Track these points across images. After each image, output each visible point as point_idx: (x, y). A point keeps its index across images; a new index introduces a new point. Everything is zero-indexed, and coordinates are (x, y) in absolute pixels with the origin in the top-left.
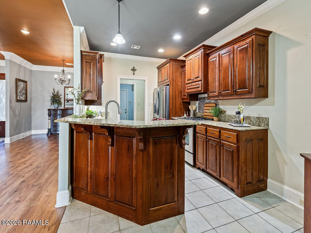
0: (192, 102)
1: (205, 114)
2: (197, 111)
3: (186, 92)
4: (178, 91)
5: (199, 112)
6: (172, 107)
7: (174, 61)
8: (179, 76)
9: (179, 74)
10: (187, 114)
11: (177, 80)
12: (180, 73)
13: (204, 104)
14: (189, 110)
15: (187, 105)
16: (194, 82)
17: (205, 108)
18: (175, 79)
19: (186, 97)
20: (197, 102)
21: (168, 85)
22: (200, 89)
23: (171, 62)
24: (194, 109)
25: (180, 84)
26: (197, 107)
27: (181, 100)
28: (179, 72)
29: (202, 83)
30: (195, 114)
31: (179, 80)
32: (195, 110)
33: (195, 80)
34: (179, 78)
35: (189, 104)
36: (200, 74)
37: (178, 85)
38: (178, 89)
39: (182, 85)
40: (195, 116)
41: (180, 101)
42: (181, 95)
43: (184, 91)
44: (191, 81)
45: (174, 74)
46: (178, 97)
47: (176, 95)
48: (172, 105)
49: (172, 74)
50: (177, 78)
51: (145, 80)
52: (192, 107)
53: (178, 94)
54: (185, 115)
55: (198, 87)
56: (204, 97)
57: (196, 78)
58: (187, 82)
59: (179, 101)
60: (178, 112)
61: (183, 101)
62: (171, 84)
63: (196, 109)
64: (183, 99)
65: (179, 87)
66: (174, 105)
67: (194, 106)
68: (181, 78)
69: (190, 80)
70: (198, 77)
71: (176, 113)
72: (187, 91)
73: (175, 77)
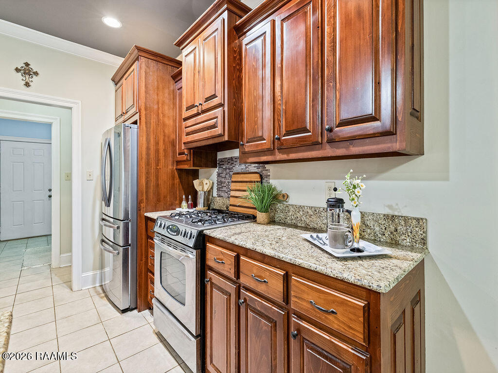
0: (202, 171)
1: (233, 201)
2: (215, 194)
3: (183, 141)
4: (164, 141)
5: (219, 196)
6: (147, 184)
7: (155, 58)
8: (167, 101)
9: (166, 95)
10: (190, 202)
11: (160, 112)
12: (169, 94)
13: (231, 177)
14: (195, 194)
15: (191, 177)
16: (204, 112)
17: (233, 186)
18: (156, 107)
19: (184, 157)
20: (215, 171)
21: (135, 123)
22: (218, 130)
23: (143, 59)
24: (206, 188)
25: (169, 122)
26: (213, 183)
27: (173, 165)
28: (167, 91)
29: (224, 111)
30: (208, 200)
31: (167, 110)
32: (210, 192)
33: (206, 106)
34: (166, 108)
35: (195, 175)
36: (219, 86)
37: (164, 125)
38: (164, 136)
39: (176, 126)
40: (209, 206)
41: (170, 167)
42: (174, 152)
43: (180, 140)
44: (194, 111)
45: (151, 92)
46: (165, 156)
47: (157, 151)
48: (147, 178)
49: (146, 92)
50: (160, 105)
51: (71, 108)
52: (201, 184)
53: (165, 150)
54: (184, 204)
55: (214, 126)
56: (232, 158)
57: (208, 99)
58: (186, 114)
59: (168, 168)
60: (165, 197)
61: (179, 167)
62: (143, 119)
63: (212, 188)
64: (179, 162)
65: (166, 131)
66: (153, 178)
67: (205, 181)
68: (172, 106)
69: (193, 106)
70: (214, 96)
71: (159, 200)
72: (186, 139)
73: (155, 102)
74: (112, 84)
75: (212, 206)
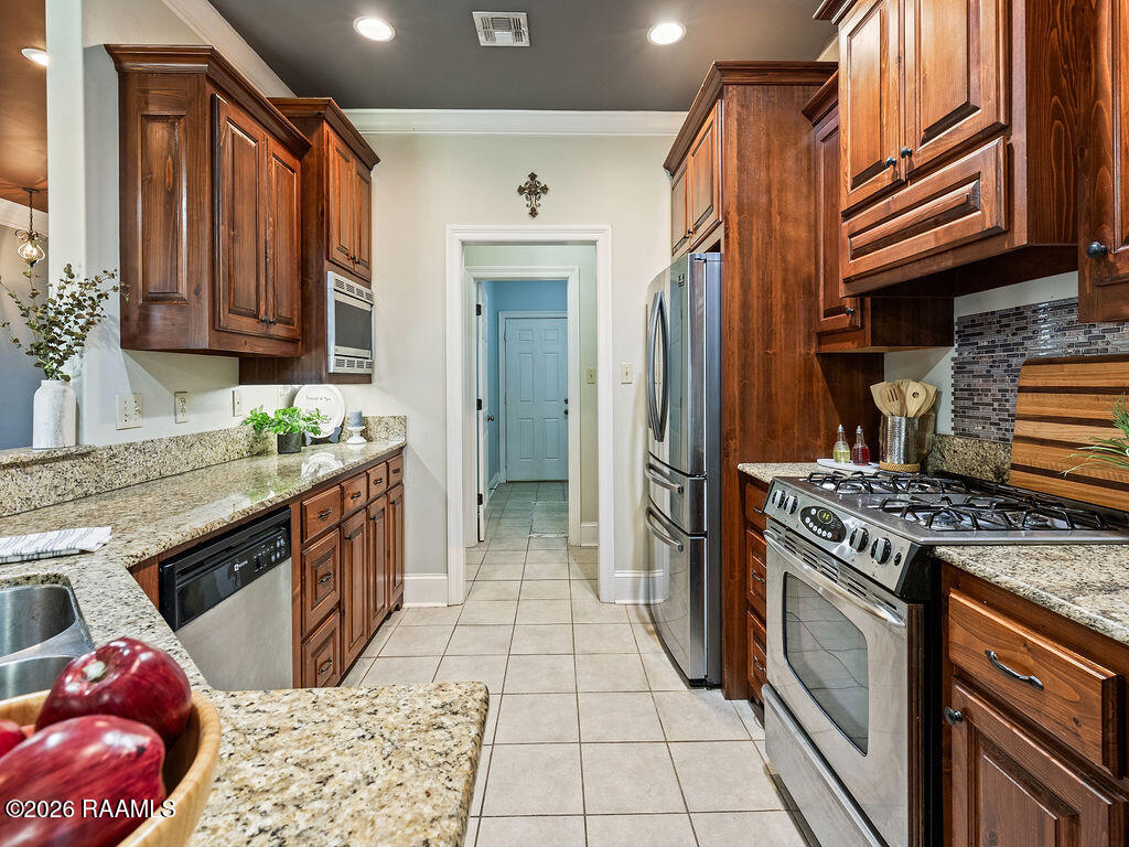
0: (893, 358)
1: (1023, 454)
2: (945, 423)
3: (841, 276)
4: (784, 282)
5: (962, 433)
6: (743, 392)
7: (755, 79)
8: (791, 180)
9: (790, 163)
10: (859, 446)
11: (774, 211)
12: (798, 160)
13: (1014, 373)
14: (874, 421)
15: (859, 378)
16: (915, 175)
17: (1026, 404)
18: (763, 200)
19: (843, 321)
20: (944, 362)
21: (716, 248)
22: (987, 215)
23: (732, 91)
24: (913, 407)
25: (796, 232)
26: (938, 394)
27: (808, 343)
28: (791, 153)
29: (1009, 150)
30: (920, 443)
31: (794, 204)
32: (927, 418)
33: (924, 154)
34: (790, 197)
35: (873, 368)
36: (987, 73)
37: (785, 240)
38: (785, 270)
39: (816, 238)
40: (923, 462)
41: (801, 350)
42: (812, 309)
43: (831, 275)
44: (885, 178)
45: (752, 165)
46: (788, 322)
47: (767, 310)
48: (744, 377)
49: (741, 169)
50: (774, 193)
51: (594, 243)
52: (899, 395)
53: (787, 307)
54: (841, 448)
55: (965, 208)
56: (1018, 313)
57: (932, 131)
58: (849, 196)
59: (794, 351)
60: (787, 428)
61: (825, 349)
62: (734, 235)
63: (934, 408)
64: (824, 336)
65: (790, 257)
66: (756, 379)
67: (913, 387)
68: (804, 189)
69: (879, 167)
70: (967, 109)
71: (772, 434)
72: (849, 267)
73: (763, 188)
74: (664, 175)
75: (934, 462)
